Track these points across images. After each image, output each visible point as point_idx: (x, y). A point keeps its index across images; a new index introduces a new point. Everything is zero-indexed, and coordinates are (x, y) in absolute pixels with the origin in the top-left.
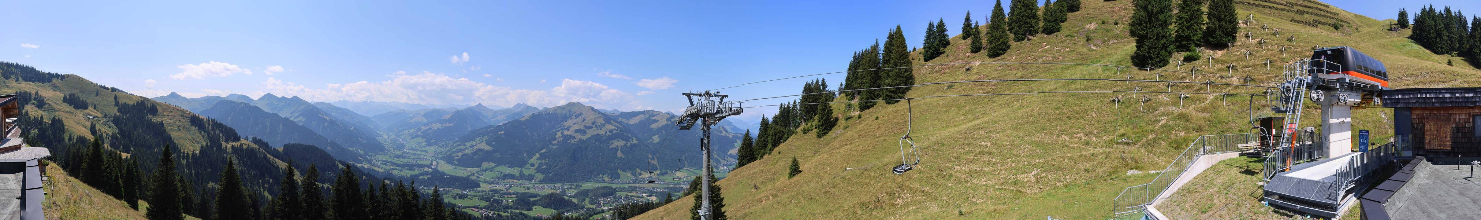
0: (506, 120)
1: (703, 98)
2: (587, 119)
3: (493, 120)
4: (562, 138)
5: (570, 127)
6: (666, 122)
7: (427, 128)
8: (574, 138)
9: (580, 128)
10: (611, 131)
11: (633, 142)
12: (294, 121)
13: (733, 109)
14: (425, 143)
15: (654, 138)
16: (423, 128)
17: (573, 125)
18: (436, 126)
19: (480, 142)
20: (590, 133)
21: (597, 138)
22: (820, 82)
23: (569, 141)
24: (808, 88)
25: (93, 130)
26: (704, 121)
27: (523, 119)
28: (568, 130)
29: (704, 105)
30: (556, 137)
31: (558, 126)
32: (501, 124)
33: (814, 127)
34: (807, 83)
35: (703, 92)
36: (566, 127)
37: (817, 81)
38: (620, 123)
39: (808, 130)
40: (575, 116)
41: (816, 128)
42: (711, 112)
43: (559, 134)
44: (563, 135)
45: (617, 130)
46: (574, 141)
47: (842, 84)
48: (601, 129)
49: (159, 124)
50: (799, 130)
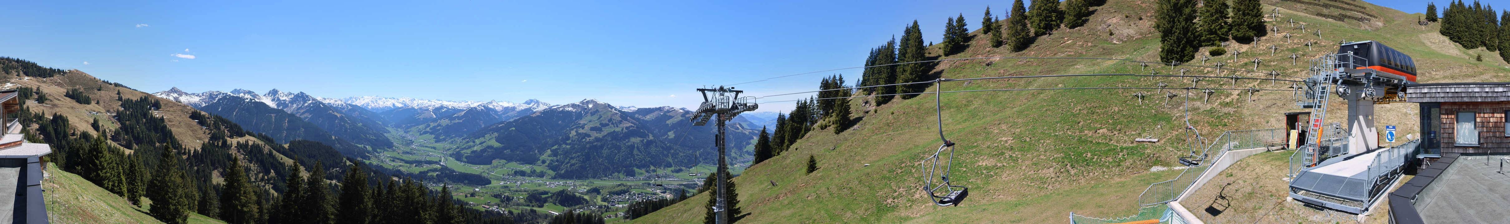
0: (517, 116)
1: (717, 94)
2: (603, 117)
3: (504, 116)
4: (576, 137)
5: (585, 124)
6: (681, 118)
7: (436, 124)
8: (589, 136)
9: (596, 125)
10: (627, 128)
11: (649, 138)
12: (300, 118)
13: (748, 105)
14: (435, 140)
15: (669, 133)
16: (432, 125)
17: (588, 123)
18: (445, 122)
19: (490, 139)
20: (606, 131)
21: (614, 136)
22: (838, 77)
23: (584, 140)
24: (825, 84)
25: (95, 125)
26: (719, 116)
27: (534, 115)
28: (583, 128)
29: (719, 101)
30: (571, 135)
31: (573, 124)
32: (512, 120)
33: (831, 123)
34: (824, 79)
35: (718, 88)
36: (580, 125)
37: (835, 77)
38: (638, 120)
39: (826, 127)
40: (591, 113)
41: (833, 124)
42: (725, 108)
43: (573, 133)
44: (578, 134)
45: (634, 127)
46: (590, 140)
47: (859, 80)
48: (617, 126)
49: (159, 120)
50: (815, 126)
